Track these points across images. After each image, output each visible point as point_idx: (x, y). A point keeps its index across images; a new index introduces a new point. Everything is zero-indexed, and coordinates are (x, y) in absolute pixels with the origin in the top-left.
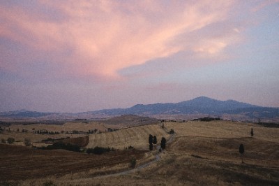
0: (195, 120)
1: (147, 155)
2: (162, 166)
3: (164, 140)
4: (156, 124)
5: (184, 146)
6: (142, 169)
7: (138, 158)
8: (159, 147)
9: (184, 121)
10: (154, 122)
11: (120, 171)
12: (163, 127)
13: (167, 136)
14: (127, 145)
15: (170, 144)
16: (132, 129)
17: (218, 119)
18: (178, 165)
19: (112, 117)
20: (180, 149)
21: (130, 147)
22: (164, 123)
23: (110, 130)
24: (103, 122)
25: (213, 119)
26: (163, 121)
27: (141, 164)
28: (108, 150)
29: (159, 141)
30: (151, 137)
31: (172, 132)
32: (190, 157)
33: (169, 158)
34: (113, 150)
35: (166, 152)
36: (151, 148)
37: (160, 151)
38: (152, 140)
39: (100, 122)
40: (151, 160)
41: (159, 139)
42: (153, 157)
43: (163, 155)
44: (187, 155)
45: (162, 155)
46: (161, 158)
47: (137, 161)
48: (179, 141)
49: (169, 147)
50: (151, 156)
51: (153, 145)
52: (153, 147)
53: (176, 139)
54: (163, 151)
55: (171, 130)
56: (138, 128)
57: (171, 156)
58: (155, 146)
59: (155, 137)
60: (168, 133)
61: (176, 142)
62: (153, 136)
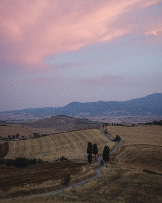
1: (84, 169)
2: (105, 184)
3: (107, 149)
4: (97, 128)
5: (133, 158)
6: (78, 188)
7: (75, 172)
8: (100, 159)
9: (133, 125)
10: (97, 125)
11: (49, 190)
12: (106, 133)
13: (111, 145)
14: (59, 156)
15: (115, 155)
16: (66, 134)
18: (126, 183)
19: (40, 118)
20: (127, 162)
21: (63, 159)
22: (108, 128)
23: (37, 136)
24: (28, 124)
26: (106, 124)
27: (77, 181)
28: (34, 162)
29: (101, 151)
30: (90, 144)
31: (117, 139)
32: (141, 172)
33: (114, 173)
34: (40, 161)
35: (109, 165)
36: (90, 159)
37: (102, 164)
38: (92, 149)
39: (23, 124)
40: (90, 176)
41: (101, 148)
42: (92, 171)
43: (106, 170)
44: (138, 170)
45: (104, 168)
46: (103, 173)
47: (72, 176)
48: (127, 151)
49: (114, 159)
50: (90, 170)
51: (93, 155)
52: (93, 159)
53: (123, 148)
54: (105, 164)
55: (117, 136)
56: (73, 133)
57: (116, 170)
58: (95, 157)
59: (95, 145)
60: (113, 140)
61: (122, 153)
62: (93, 144)
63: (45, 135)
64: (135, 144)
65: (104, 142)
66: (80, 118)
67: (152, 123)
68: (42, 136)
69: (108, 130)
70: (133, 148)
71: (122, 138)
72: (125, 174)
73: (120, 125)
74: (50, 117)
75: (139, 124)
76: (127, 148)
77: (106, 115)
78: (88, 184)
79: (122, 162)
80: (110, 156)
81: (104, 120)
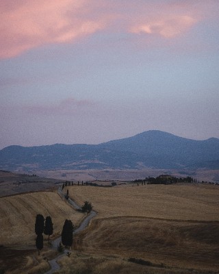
0: (136, 181)
1: (30, 260)
3: (68, 226)
4: (52, 190)
5: (112, 240)
8: (57, 242)
9: (114, 184)
10: (52, 186)
12: (67, 197)
13: (76, 218)
15: (82, 235)
17: (189, 180)
20: (103, 246)
22: (71, 189)
25: (174, 181)
26: (67, 184)
29: (58, 229)
30: (39, 218)
31: (87, 208)
32: (125, 263)
33: (81, 265)
35: (73, 253)
36: (39, 244)
37: (60, 250)
38: (43, 225)
41: (58, 224)
42: (44, 264)
45: (64, 258)
46: (61, 266)
48: (103, 229)
49: (80, 243)
50: (40, 261)
51: (45, 236)
52: (44, 242)
53: (97, 222)
54: (66, 251)
55: (86, 203)
56: (11, 199)
57: (84, 261)
58: (49, 239)
59: (49, 219)
60: (79, 210)
61: (95, 231)
62: (45, 218)
64: (115, 215)
65: (64, 213)
66: (23, 173)
67: (144, 180)
69: (71, 194)
70: (112, 223)
71: (95, 206)
72: (98, 267)
73: (91, 184)
75: (124, 183)
76: (103, 224)
77: (68, 168)
79: (94, 246)
80: (74, 238)
81: (64, 175)
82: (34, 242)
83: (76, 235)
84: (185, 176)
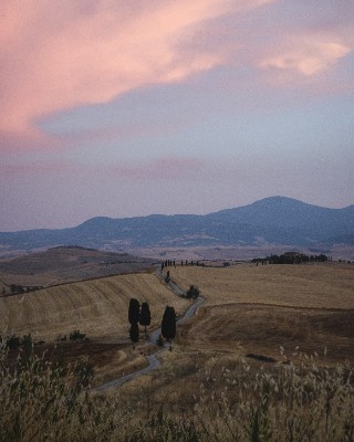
1: (123, 354)
2: (168, 382)
3: (170, 313)
4: (149, 271)
5: (224, 332)
6: (110, 390)
7: (102, 361)
8: (156, 334)
9: (226, 265)
10: (148, 266)
12: (167, 280)
13: (179, 305)
14: (67, 331)
15: (188, 326)
16: (80, 285)
17: (322, 259)
19: (24, 252)
20: (213, 339)
21: (76, 336)
22: (171, 269)
23: (18, 290)
25: (302, 259)
26: (168, 263)
27: (109, 378)
28: (13, 343)
29: (157, 319)
30: (134, 303)
31: (192, 294)
32: (243, 359)
33: (185, 361)
35: (176, 347)
36: (134, 335)
37: (160, 344)
38: (138, 313)
40: (135, 368)
41: (157, 313)
42: (140, 359)
43: (170, 355)
44: (238, 354)
45: (165, 353)
46: (162, 362)
47: (96, 369)
48: (213, 319)
49: (185, 335)
50: (135, 356)
51: (141, 327)
52: (140, 334)
53: (205, 311)
54: (167, 345)
55: (192, 287)
56: (97, 282)
57: (191, 356)
58: (145, 331)
59: (146, 306)
60: (182, 296)
62: (141, 304)
63: (36, 288)
64: (229, 302)
65: (164, 300)
66: (112, 251)
67: (265, 260)
68: (29, 291)
69: (172, 274)
70: (225, 311)
71: (203, 291)
72: (208, 363)
73: (198, 265)
74: (43, 249)
77: (168, 245)
78: (132, 383)
79: (202, 340)
80: (177, 329)
81: (163, 254)
82: (128, 335)
83: (180, 326)
84: (318, 254)
